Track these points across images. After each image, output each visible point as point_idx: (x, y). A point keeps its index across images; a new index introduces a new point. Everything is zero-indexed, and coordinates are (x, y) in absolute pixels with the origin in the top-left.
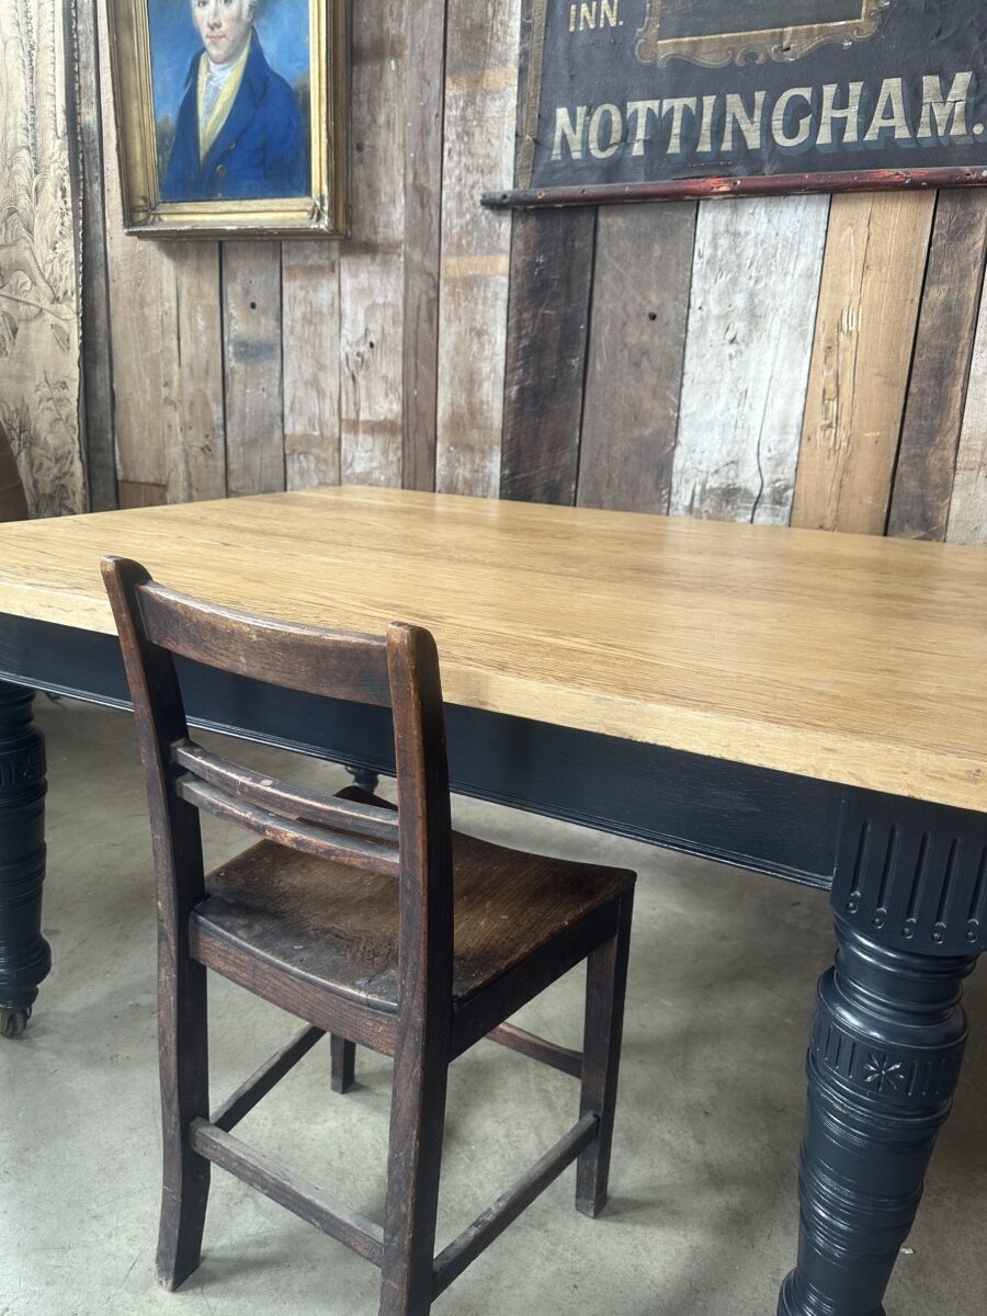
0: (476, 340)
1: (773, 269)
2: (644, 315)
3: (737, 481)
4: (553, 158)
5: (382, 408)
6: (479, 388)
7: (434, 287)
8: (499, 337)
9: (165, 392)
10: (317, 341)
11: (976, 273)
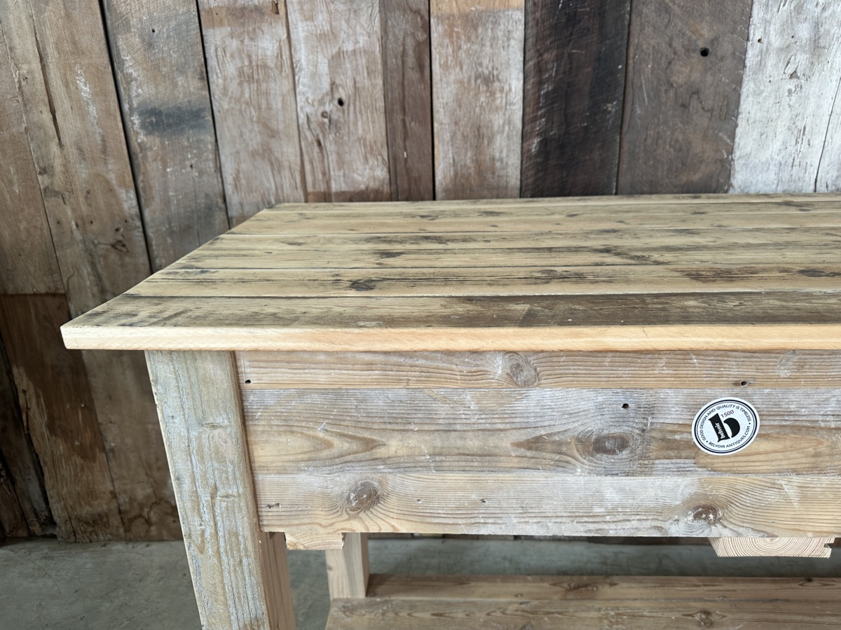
0: (482, 88)
2: (694, 51)
5: (362, 175)
7: (422, 27)
8: (515, 83)
9: (43, 181)
10: (264, 102)
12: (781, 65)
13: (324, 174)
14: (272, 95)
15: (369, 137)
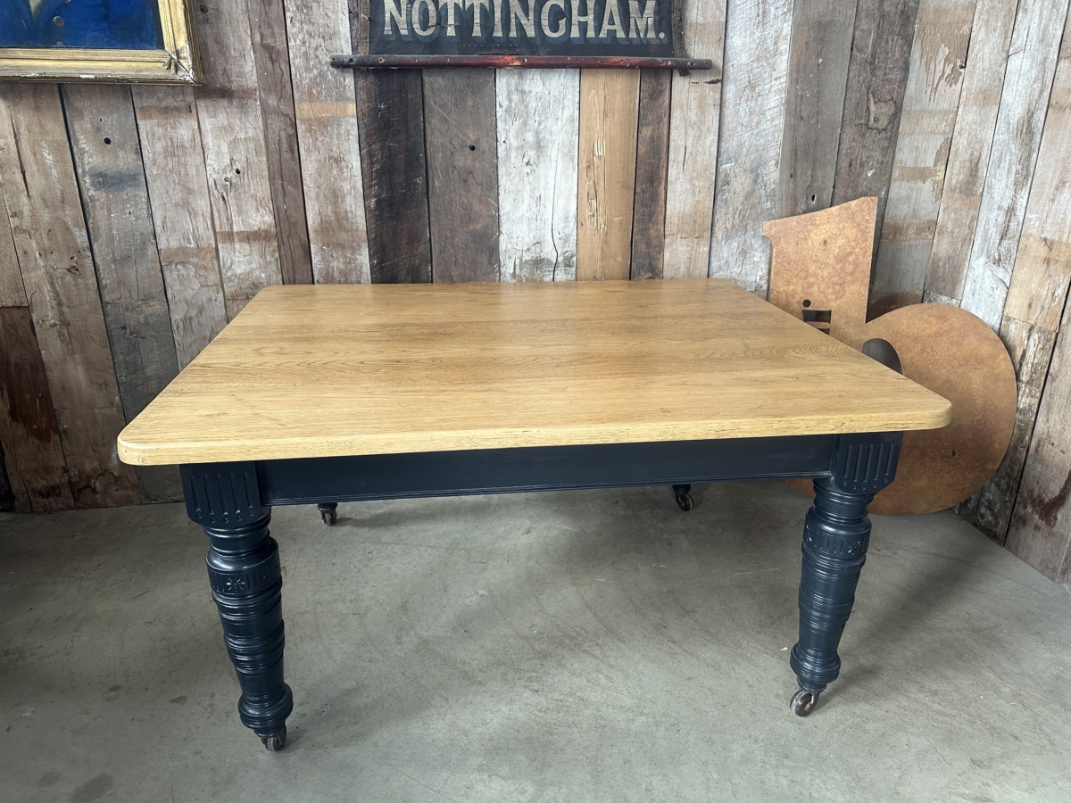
0: (335, 166)
1: (549, 115)
2: (466, 147)
3: (541, 254)
4: (385, 33)
5: (256, 221)
6: (342, 201)
7: (291, 125)
8: (355, 162)
9: (14, 222)
10: (183, 170)
11: (666, 119)
12: (520, 157)
13: (228, 219)
14: (188, 167)
15: (259, 194)
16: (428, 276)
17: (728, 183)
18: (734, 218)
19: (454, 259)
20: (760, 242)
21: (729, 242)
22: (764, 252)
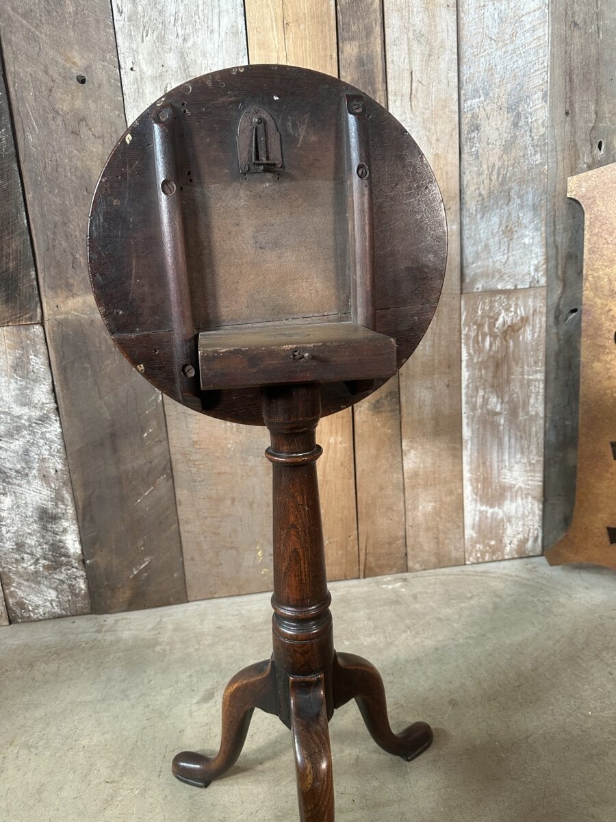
1: (198, 27)
2: (71, 79)
11: (378, 29)
16: (31, 286)
17: (477, 128)
18: (491, 180)
19: (70, 257)
20: (530, 215)
21: (487, 215)
22: (537, 229)
